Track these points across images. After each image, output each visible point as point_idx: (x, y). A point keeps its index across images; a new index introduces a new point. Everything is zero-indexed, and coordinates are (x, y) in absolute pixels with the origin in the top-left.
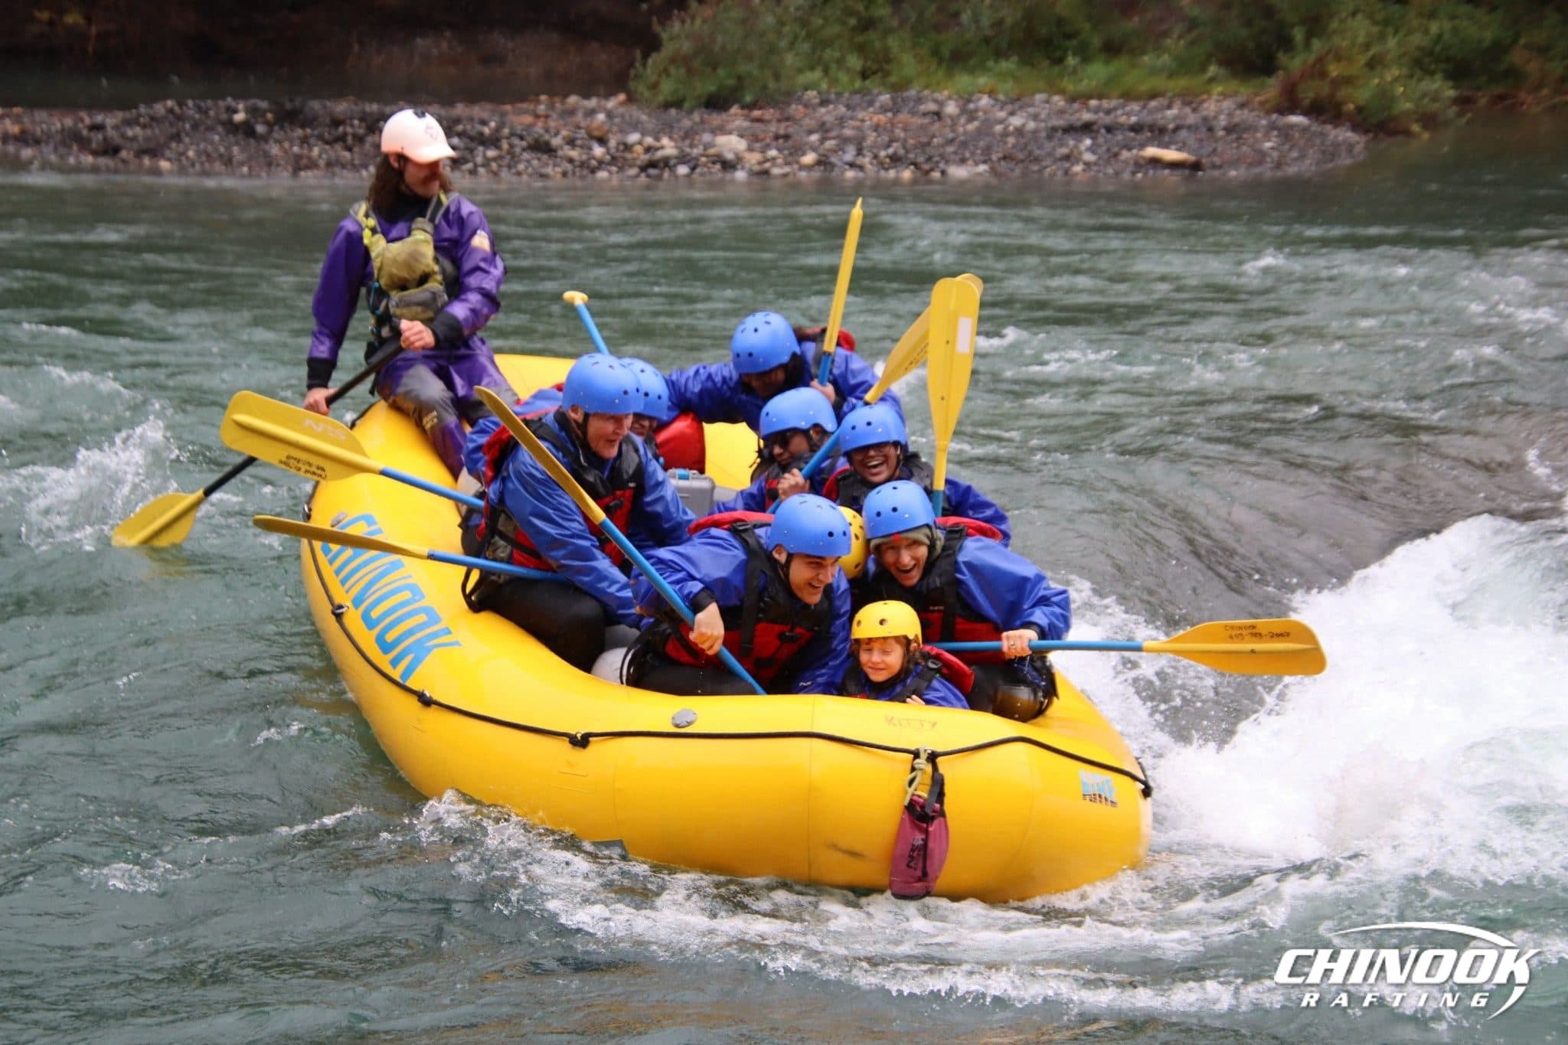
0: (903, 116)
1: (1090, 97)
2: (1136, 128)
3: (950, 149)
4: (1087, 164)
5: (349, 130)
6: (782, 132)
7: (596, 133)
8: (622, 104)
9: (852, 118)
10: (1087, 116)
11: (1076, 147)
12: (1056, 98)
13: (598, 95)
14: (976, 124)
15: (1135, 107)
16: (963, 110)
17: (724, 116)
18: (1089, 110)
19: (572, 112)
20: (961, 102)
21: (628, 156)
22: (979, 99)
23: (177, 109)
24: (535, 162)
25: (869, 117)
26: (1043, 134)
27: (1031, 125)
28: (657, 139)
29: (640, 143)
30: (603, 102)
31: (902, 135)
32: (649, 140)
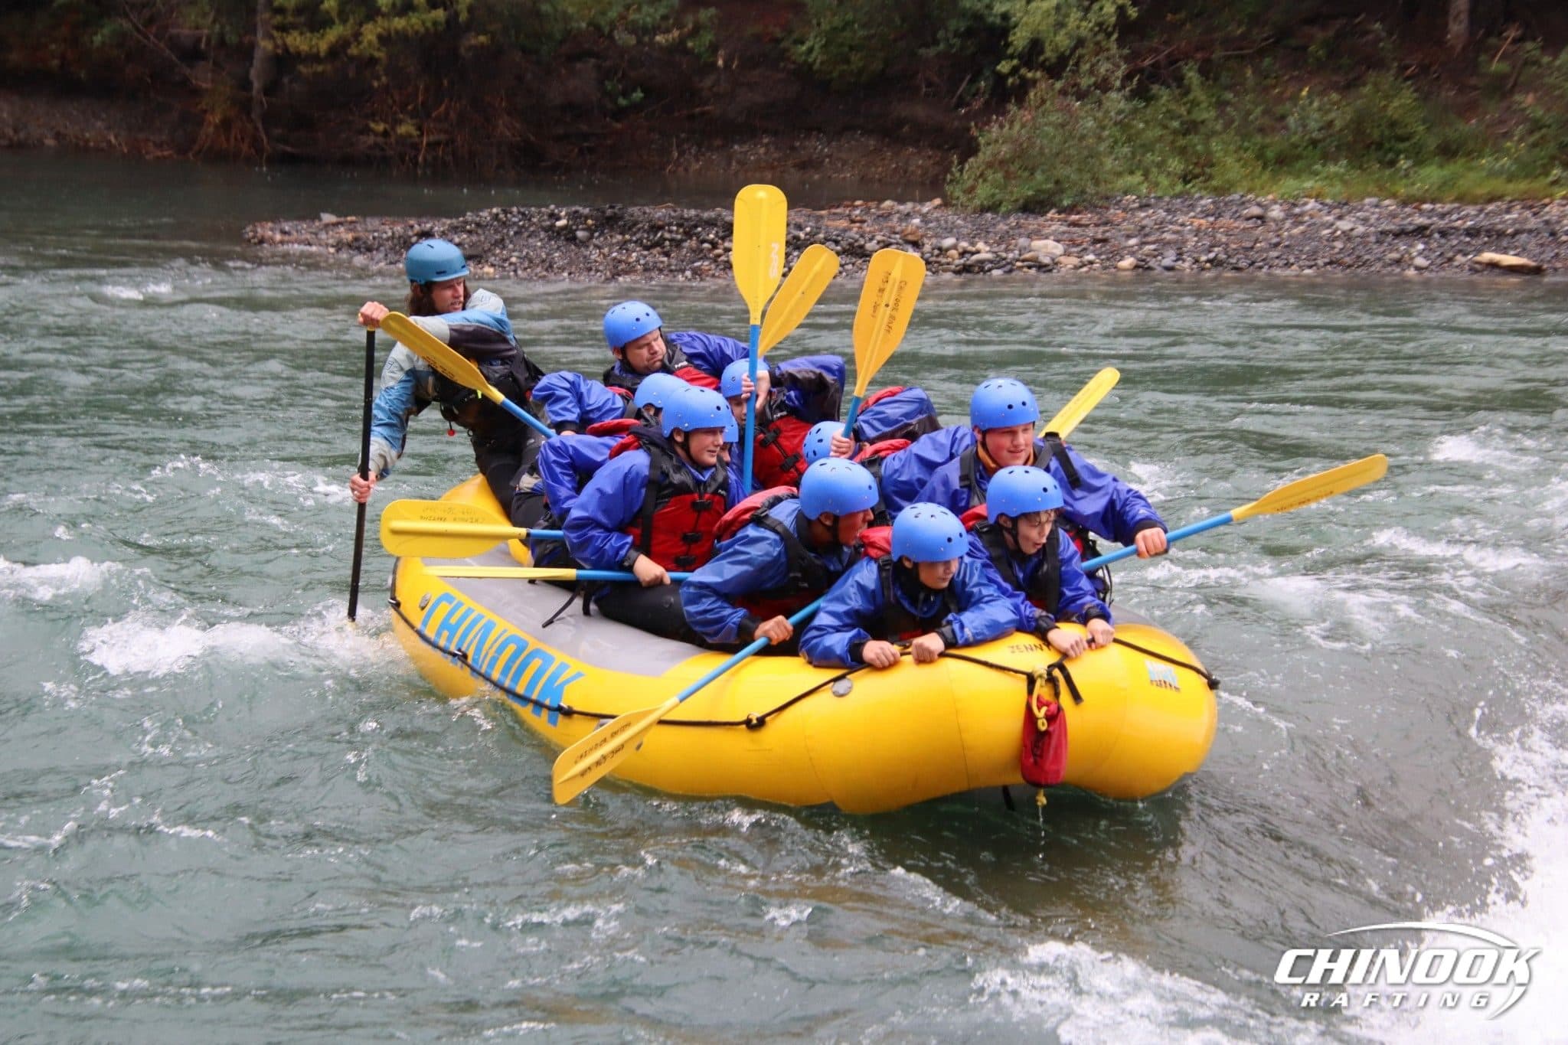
0: (1223, 221)
1: (1425, 202)
2: (1473, 233)
3: (1274, 254)
4: (1418, 268)
5: (667, 235)
6: (1100, 236)
7: (910, 238)
8: (936, 208)
9: (1171, 223)
10: (1420, 220)
11: (1407, 252)
12: (1387, 202)
13: (913, 200)
14: (1302, 228)
15: (1471, 210)
16: (1289, 215)
17: (1041, 220)
18: (1421, 212)
19: (887, 216)
20: (1286, 207)
21: (944, 260)
22: (1305, 204)
23: (502, 216)
24: (850, 267)
25: (1190, 221)
26: (1372, 239)
27: (1361, 229)
28: (973, 244)
29: (955, 247)
30: (918, 207)
31: (1224, 239)
32: (964, 244)
